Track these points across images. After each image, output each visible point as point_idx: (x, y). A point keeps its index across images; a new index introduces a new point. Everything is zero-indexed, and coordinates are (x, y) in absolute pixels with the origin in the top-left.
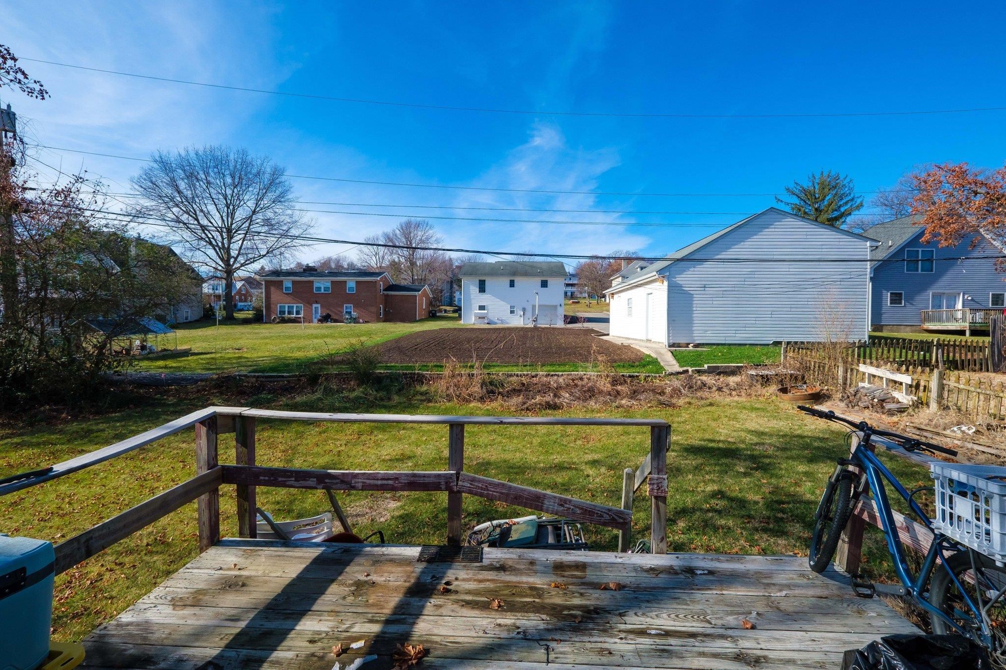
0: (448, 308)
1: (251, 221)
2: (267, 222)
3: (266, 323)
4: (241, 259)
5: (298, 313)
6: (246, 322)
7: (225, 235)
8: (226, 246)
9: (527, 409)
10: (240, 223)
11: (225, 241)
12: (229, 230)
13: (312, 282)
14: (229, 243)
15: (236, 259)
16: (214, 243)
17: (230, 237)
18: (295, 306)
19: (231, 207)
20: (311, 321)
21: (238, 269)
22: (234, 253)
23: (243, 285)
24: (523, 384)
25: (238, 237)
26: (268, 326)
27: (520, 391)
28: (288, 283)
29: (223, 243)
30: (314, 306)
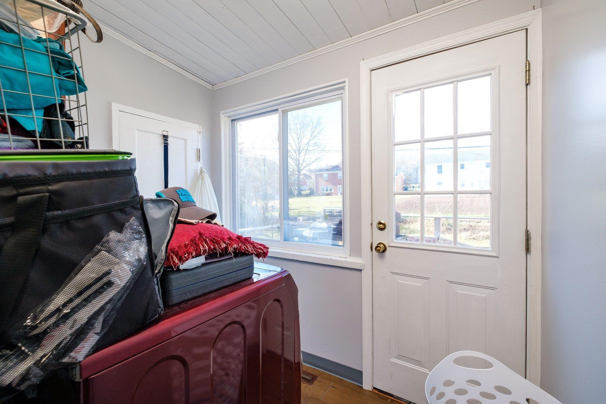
0: (415, 185)
1: (309, 145)
2: (315, 144)
3: (316, 196)
4: (304, 164)
5: (331, 190)
6: (307, 195)
7: (297, 153)
8: (298, 158)
9: (474, 239)
10: (303, 147)
11: (298, 156)
12: (299, 151)
13: (337, 174)
14: (299, 157)
15: (302, 164)
16: (293, 157)
17: (299, 154)
18: (329, 186)
19: (300, 139)
20: (336, 194)
21: (303, 169)
22: (301, 162)
23: (303, 178)
24: (471, 226)
25: (303, 154)
26: (317, 197)
27: (468, 230)
28: (325, 174)
29: (296, 157)
30: (339, 186)
